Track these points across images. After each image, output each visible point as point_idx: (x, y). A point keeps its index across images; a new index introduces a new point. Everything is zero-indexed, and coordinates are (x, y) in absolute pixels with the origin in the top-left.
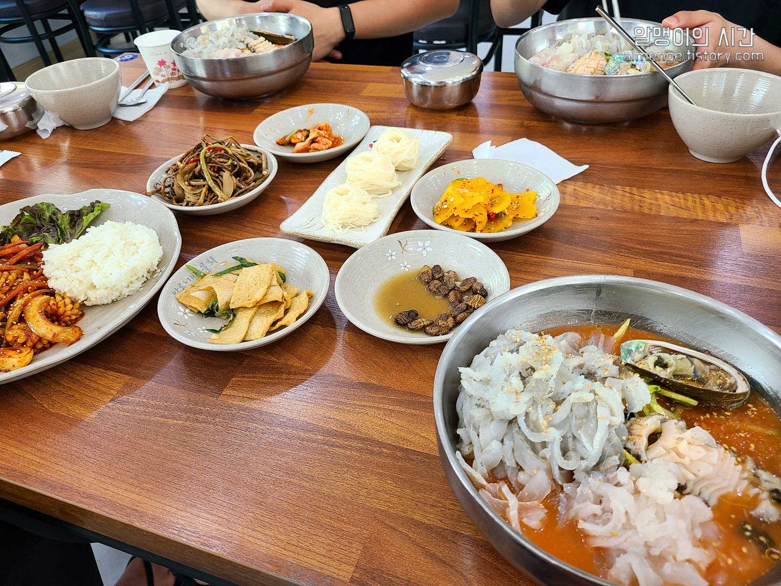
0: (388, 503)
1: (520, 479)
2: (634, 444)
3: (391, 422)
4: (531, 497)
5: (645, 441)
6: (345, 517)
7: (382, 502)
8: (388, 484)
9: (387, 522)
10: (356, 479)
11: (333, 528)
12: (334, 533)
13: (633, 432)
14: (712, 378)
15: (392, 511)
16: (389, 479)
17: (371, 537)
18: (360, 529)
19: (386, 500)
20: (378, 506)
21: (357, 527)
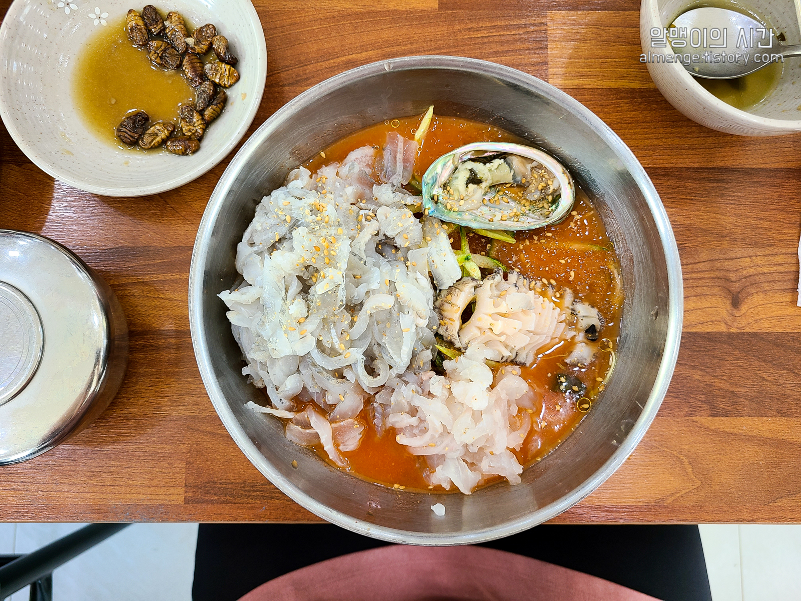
0: (197, 406)
1: (329, 401)
2: (446, 330)
3: (167, 299)
4: (343, 417)
5: (458, 322)
6: (154, 437)
7: (190, 406)
8: (190, 383)
9: (203, 428)
10: (150, 388)
11: (146, 454)
12: (149, 458)
13: (445, 314)
14: (534, 181)
15: (205, 414)
16: (189, 376)
17: (190, 450)
18: (175, 445)
19: (194, 403)
20: (187, 413)
21: (172, 444)
